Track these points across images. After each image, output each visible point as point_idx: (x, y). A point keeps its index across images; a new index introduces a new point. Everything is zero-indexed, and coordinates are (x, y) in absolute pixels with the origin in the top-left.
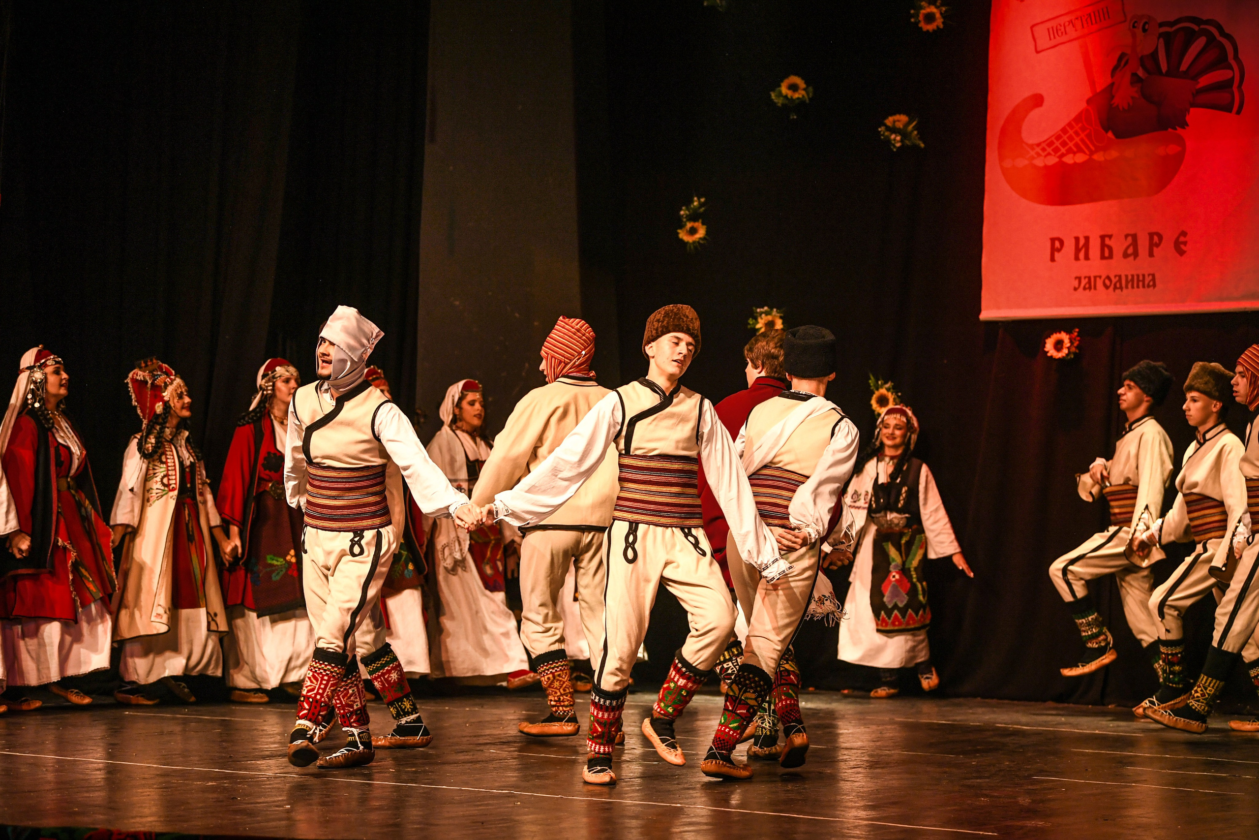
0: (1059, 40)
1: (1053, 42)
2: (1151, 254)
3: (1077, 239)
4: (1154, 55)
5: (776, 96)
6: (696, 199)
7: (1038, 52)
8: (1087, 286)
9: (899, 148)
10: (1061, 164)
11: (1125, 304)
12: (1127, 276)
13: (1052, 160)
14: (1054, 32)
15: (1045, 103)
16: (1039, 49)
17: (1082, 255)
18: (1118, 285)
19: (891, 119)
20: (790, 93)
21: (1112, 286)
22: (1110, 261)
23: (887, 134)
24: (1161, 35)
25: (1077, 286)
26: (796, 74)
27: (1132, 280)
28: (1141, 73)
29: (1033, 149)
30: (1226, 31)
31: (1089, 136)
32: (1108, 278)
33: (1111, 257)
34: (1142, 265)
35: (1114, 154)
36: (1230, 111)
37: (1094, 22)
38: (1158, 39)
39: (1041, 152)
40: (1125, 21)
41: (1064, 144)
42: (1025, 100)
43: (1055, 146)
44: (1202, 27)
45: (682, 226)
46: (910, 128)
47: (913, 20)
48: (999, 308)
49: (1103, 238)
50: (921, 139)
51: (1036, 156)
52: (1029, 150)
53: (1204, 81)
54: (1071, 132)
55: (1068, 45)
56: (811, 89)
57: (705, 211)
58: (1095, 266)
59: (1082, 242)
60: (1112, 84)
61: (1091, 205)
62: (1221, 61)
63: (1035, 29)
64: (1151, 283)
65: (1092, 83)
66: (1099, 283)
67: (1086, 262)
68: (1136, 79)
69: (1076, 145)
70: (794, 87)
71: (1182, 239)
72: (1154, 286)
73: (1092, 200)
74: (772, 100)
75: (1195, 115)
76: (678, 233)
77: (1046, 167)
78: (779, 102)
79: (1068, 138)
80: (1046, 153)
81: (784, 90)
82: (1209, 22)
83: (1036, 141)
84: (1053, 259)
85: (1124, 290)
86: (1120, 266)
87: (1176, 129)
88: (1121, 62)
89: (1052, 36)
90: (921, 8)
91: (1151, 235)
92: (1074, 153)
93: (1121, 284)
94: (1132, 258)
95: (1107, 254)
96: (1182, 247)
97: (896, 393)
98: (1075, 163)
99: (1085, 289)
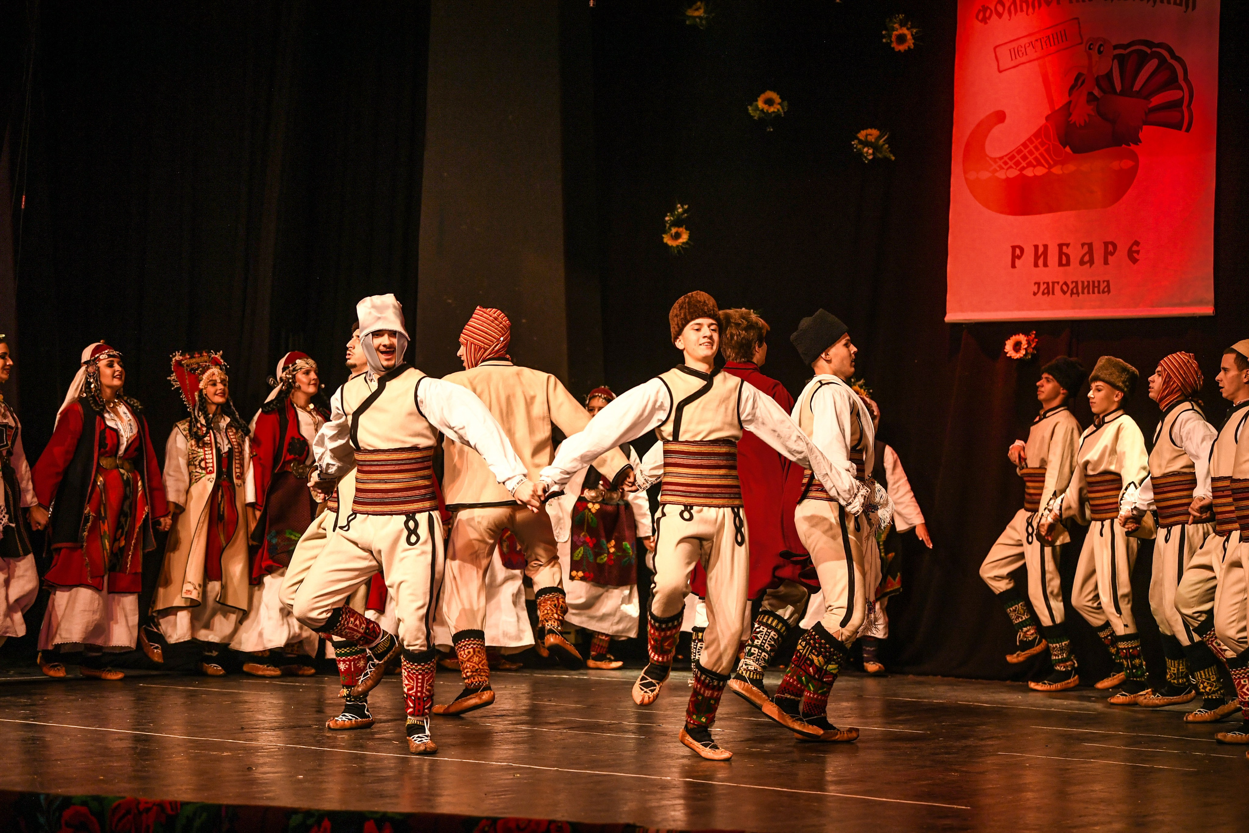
0: (1020, 60)
1: (1013, 64)
2: (1106, 262)
3: (1036, 247)
4: (1109, 76)
5: (753, 110)
6: (679, 205)
7: (1000, 72)
8: (1046, 291)
9: (870, 161)
10: (1022, 177)
11: (1081, 308)
12: (1083, 282)
13: (1013, 173)
14: (1015, 53)
15: (1007, 121)
16: (1001, 69)
17: (1041, 262)
18: (1075, 291)
19: (864, 133)
20: (766, 107)
21: (1070, 291)
22: (1068, 267)
23: (859, 147)
24: (1115, 57)
25: (1036, 291)
26: (771, 90)
27: (1088, 286)
28: (1096, 92)
29: (996, 162)
30: (1177, 54)
31: (1047, 151)
32: (1065, 283)
33: (1068, 264)
34: (1096, 272)
35: (1071, 167)
36: (1180, 129)
37: (1052, 44)
38: (1113, 60)
39: (1003, 166)
40: (1081, 43)
41: (1024, 158)
42: (988, 117)
43: (1016, 159)
44: (1154, 49)
45: (665, 232)
46: (881, 142)
47: (884, 40)
48: (962, 310)
49: (1060, 246)
50: (891, 152)
51: (998, 169)
52: (992, 163)
53: (1156, 100)
54: (1031, 147)
55: (1028, 65)
56: (786, 103)
57: (687, 217)
58: (1052, 273)
59: (1041, 250)
60: (1070, 103)
61: (1050, 215)
62: (1172, 82)
63: (997, 49)
64: (1106, 289)
65: (1051, 101)
66: (1057, 288)
67: (1047, 269)
68: (1091, 98)
69: (1036, 159)
70: (770, 102)
71: (1135, 248)
72: (1109, 291)
73: (1051, 210)
74: (749, 115)
75: (1146, 132)
76: (663, 238)
77: (1008, 179)
78: (756, 115)
79: (1028, 152)
80: (1006, 167)
81: (760, 104)
82: (1160, 45)
83: (998, 155)
84: (1013, 266)
85: (1081, 295)
86: (1076, 273)
87: (1130, 145)
88: (1078, 82)
89: (1014, 58)
90: (893, 29)
91: (1106, 244)
92: (1034, 167)
93: (1077, 290)
94: (1088, 264)
95: (1064, 262)
96: (1135, 255)
97: (869, 390)
98: (1035, 176)
99: (1043, 294)
